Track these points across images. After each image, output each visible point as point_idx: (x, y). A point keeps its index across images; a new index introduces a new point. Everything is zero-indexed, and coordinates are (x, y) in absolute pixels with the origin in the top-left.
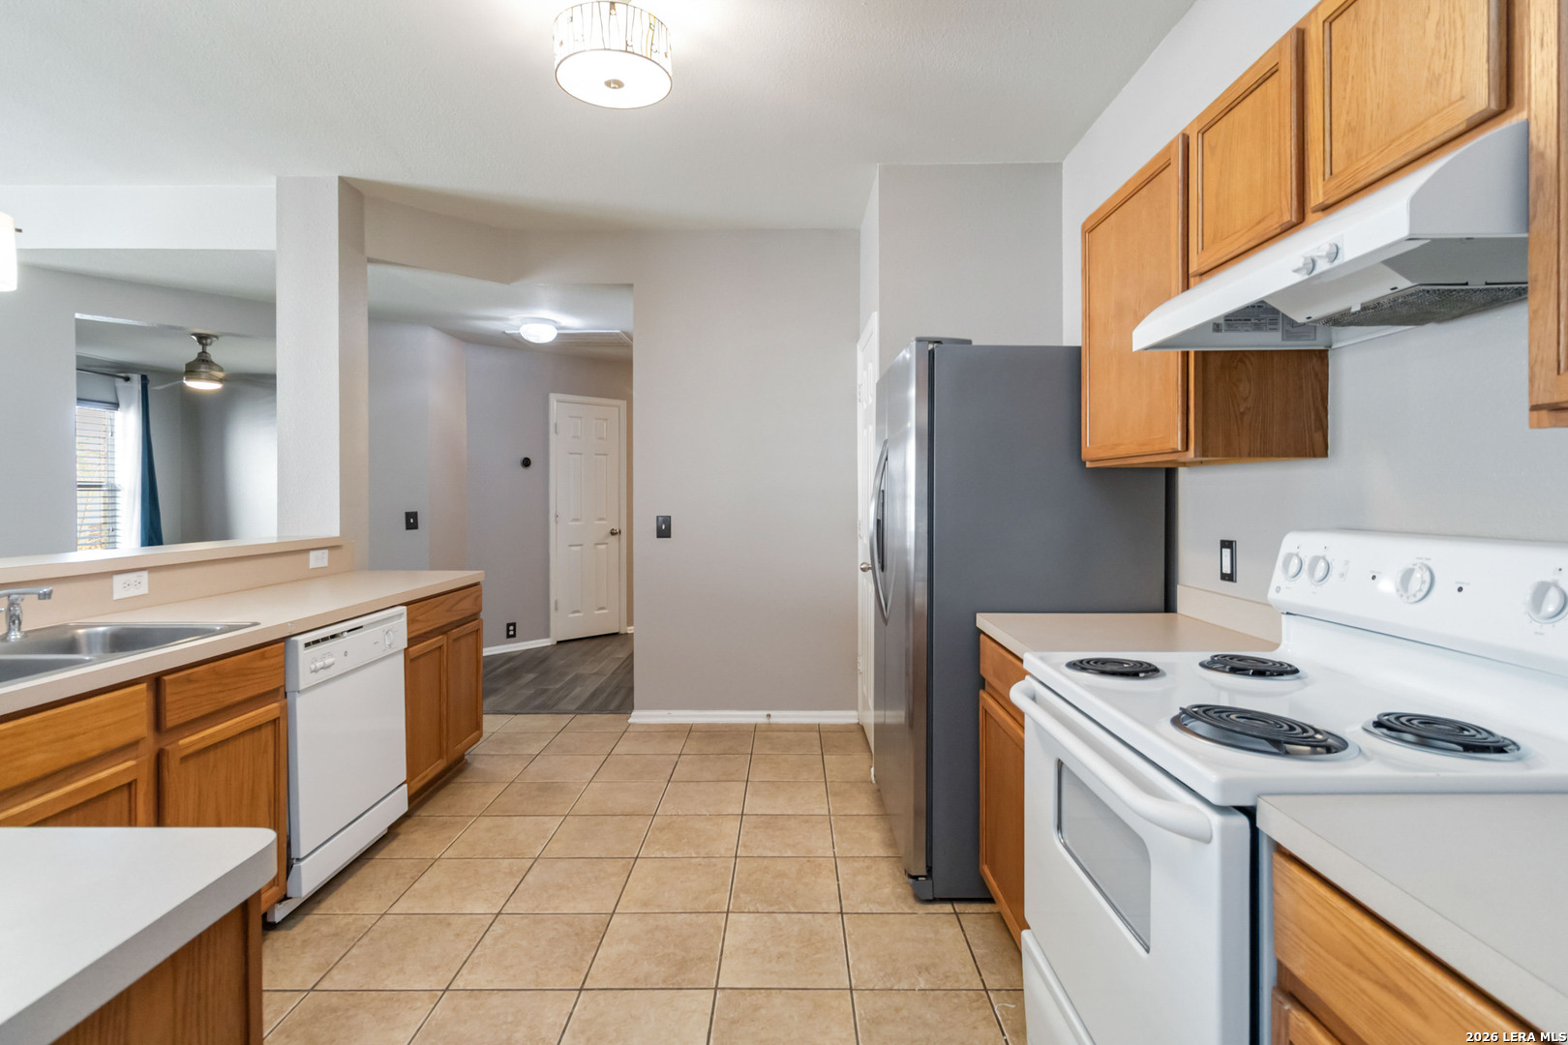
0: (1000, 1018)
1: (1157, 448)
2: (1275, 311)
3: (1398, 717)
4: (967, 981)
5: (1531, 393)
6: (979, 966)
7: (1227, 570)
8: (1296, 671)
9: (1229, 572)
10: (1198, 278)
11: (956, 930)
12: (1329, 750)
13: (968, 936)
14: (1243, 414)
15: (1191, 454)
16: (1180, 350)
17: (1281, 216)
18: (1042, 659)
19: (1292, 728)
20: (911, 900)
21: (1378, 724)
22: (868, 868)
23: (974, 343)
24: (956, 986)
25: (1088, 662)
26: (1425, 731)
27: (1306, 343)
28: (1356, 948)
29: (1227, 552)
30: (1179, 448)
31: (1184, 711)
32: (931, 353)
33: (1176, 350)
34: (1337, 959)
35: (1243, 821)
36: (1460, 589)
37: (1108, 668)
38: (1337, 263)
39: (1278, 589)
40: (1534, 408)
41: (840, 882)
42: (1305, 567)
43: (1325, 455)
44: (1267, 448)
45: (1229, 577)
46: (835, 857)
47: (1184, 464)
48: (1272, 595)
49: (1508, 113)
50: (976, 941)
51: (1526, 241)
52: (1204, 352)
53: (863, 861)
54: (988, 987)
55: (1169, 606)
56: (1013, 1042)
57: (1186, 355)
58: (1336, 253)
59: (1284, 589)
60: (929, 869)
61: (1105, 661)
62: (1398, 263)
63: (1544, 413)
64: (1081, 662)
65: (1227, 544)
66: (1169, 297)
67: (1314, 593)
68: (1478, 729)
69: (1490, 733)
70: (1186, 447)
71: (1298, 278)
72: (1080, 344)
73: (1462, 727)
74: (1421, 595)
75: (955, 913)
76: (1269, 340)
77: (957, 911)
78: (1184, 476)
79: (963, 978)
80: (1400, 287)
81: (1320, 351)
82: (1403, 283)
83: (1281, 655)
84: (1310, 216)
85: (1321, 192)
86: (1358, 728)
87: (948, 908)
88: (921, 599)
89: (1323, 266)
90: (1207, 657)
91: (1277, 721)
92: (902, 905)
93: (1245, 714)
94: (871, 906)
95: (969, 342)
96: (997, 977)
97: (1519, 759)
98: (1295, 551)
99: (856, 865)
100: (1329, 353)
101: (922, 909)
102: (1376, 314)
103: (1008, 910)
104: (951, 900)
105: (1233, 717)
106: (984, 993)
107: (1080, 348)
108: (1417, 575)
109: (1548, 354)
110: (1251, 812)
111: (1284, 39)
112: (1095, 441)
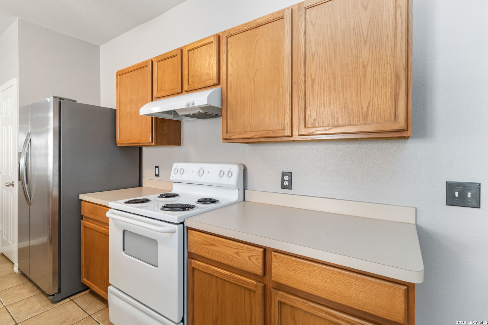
0: (97, 320)
1: (144, 141)
2: (176, 112)
3: (201, 199)
4: (82, 317)
5: (223, 136)
6: (85, 310)
7: (157, 173)
8: (178, 195)
9: (157, 174)
10: (155, 99)
11: (73, 305)
12: (193, 208)
13: (78, 304)
14: (165, 134)
15: (153, 143)
16: (151, 116)
17: (178, 90)
18: (115, 202)
19: (185, 205)
20: (51, 304)
21: (198, 201)
22: (25, 303)
23: (77, 102)
24: (78, 320)
25: (131, 201)
26: (205, 201)
27: (177, 119)
28: (205, 241)
29: (157, 169)
30: (151, 142)
31: (163, 206)
32: (60, 103)
33: (150, 116)
34: (201, 245)
35: (182, 225)
36: (208, 173)
37: (138, 201)
38: (194, 106)
39: (173, 177)
40: (223, 139)
41: (12, 314)
42: (179, 171)
43: (181, 145)
44: (170, 143)
45: (157, 176)
46: (5, 307)
47: (145, 146)
48: (171, 178)
49: (219, 85)
50: (82, 304)
51: (221, 109)
52: (157, 118)
53: (22, 302)
54: (90, 315)
55: (140, 185)
56: (103, 324)
57: (152, 118)
58: (193, 104)
59: (174, 176)
60: (59, 290)
61: (135, 200)
62: (202, 108)
63: (224, 140)
64: (129, 201)
65: (157, 167)
66: (147, 102)
67: (181, 177)
68: (213, 199)
69: (215, 199)
70: (152, 142)
71: (185, 107)
73: (211, 199)
74: (201, 175)
75: (71, 300)
76: (170, 117)
77: (72, 299)
78: (144, 149)
79: (80, 317)
80: (200, 112)
81: (180, 121)
82: (201, 111)
83: (174, 192)
84: (184, 92)
85: (187, 88)
86: (195, 203)
87: (68, 300)
88: (56, 193)
89: (191, 106)
90: (159, 195)
91: (182, 205)
92: (47, 308)
93: (176, 205)
94: (31, 315)
95: (76, 101)
96: (93, 310)
97: (219, 203)
98: (176, 167)
99: (18, 305)
100: (182, 122)
101: (56, 305)
102: (195, 116)
103: (97, 287)
104: (68, 297)
105: (174, 205)
106: (90, 317)
108: (201, 171)
109: (225, 130)
110: (183, 223)
111: (178, 49)
112: (121, 138)
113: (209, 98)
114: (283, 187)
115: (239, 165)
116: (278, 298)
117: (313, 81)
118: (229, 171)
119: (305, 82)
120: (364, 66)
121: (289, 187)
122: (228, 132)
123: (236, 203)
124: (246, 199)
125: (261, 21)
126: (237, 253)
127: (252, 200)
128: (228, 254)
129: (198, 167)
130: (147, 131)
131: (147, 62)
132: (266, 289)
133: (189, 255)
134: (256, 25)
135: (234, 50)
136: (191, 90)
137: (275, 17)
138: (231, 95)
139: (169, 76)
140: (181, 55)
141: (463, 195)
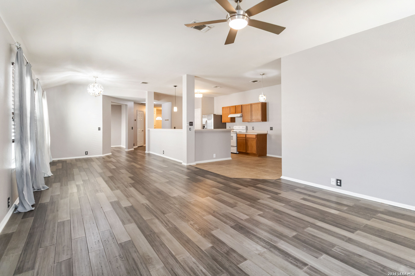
2: (234, 117)
10: (231, 114)
44: (233, 122)
49: (242, 113)
52: (230, 118)
65: (230, 127)
72: (222, 115)
98: (234, 126)
112: (223, 121)
114: (253, 129)
115: (246, 126)
118: (244, 127)
119: (252, 114)
120: (258, 113)
122: (243, 120)
123: (245, 132)
124: (247, 131)
128: (242, 136)
129: (238, 126)
130: (229, 120)
131: (229, 107)
132: (246, 139)
133: (237, 138)
134: (246, 105)
135: (244, 108)
136: (237, 113)
137: (249, 105)
138: (243, 115)
139: (233, 110)
140: (236, 107)
141: (271, 129)
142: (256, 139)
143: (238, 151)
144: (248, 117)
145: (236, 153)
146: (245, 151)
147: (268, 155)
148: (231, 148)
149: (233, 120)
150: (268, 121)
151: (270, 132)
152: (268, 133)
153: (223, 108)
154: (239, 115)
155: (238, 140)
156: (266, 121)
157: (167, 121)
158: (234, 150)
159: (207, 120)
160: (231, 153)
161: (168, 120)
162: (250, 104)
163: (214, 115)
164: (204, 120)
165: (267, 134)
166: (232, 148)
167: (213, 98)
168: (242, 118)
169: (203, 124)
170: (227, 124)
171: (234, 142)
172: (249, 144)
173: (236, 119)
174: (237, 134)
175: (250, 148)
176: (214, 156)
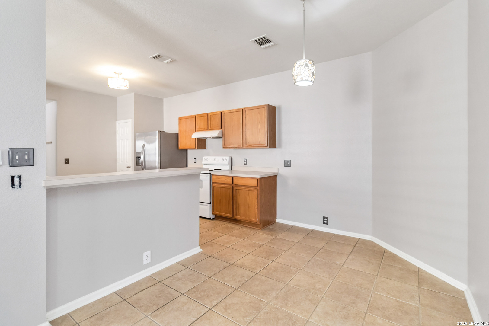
7: (195, 161)
10: (197, 131)
12: (213, 171)
17: (206, 129)
21: (215, 170)
26: (217, 169)
30: (195, 148)
34: (217, 179)
36: (218, 160)
42: (206, 160)
43: (206, 149)
44: (202, 148)
48: (203, 163)
49: (221, 129)
51: (222, 136)
55: (187, 166)
57: (196, 138)
62: (216, 137)
63: (223, 148)
65: (195, 159)
66: (194, 132)
67: (207, 162)
69: (220, 169)
71: (210, 136)
72: (178, 133)
84: (209, 130)
89: (212, 136)
98: (205, 158)
100: (206, 139)
107: (178, 134)
108: (215, 159)
109: (224, 144)
110: (210, 174)
111: (206, 114)
112: (181, 146)
113: (218, 134)
114: (245, 164)
115: (229, 157)
116: (236, 188)
117: (248, 131)
118: (225, 159)
119: (246, 131)
120: (259, 129)
121: (246, 164)
122: (224, 145)
123: (228, 170)
124: (232, 169)
125: (234, 111)
126: (226, 179)
127: (234, 170)
128: (223, 180)
129: (214, 157)
130: (194, 144)
131: (193, 116)
132: (233, 187)
133: (212, 183)
134: (233, 112)
135: (227, 118)
136: (211, 129)
137: (238, 111)
138: (226, 133)
139: (203, 123)
140: (208, 116)
141: (287, 164)
142: (258, 188)
143: (213, 214)
144: (236, 138)
145: (210, 219)
146: (230, 215)
147: (279, 220)
148: (200, 206)
149: (201, 144)
150: (280, 146)
151: (283, 171)
152: (280, 172)
153: (180, 119)
154: (216, 133)
155: (215, 188)
156: (276, 147)
157: (50, 145)
158: (207, 211)
159: (145, 143)
160: (200, 217)
161: (51, 142)
162: (240, 109)
163: (160, 132)
164: (140, 144)
165: (276, 176)
166: (202, 206)
167: (161, 100)
168: (221, 139)
169: (136, 152)
170: (189, 152)
171: (205, 193)
172: (241, 198)
173: (208, 142)
174: (212, 176)
175: (242, 210)
176: (146, 257)
